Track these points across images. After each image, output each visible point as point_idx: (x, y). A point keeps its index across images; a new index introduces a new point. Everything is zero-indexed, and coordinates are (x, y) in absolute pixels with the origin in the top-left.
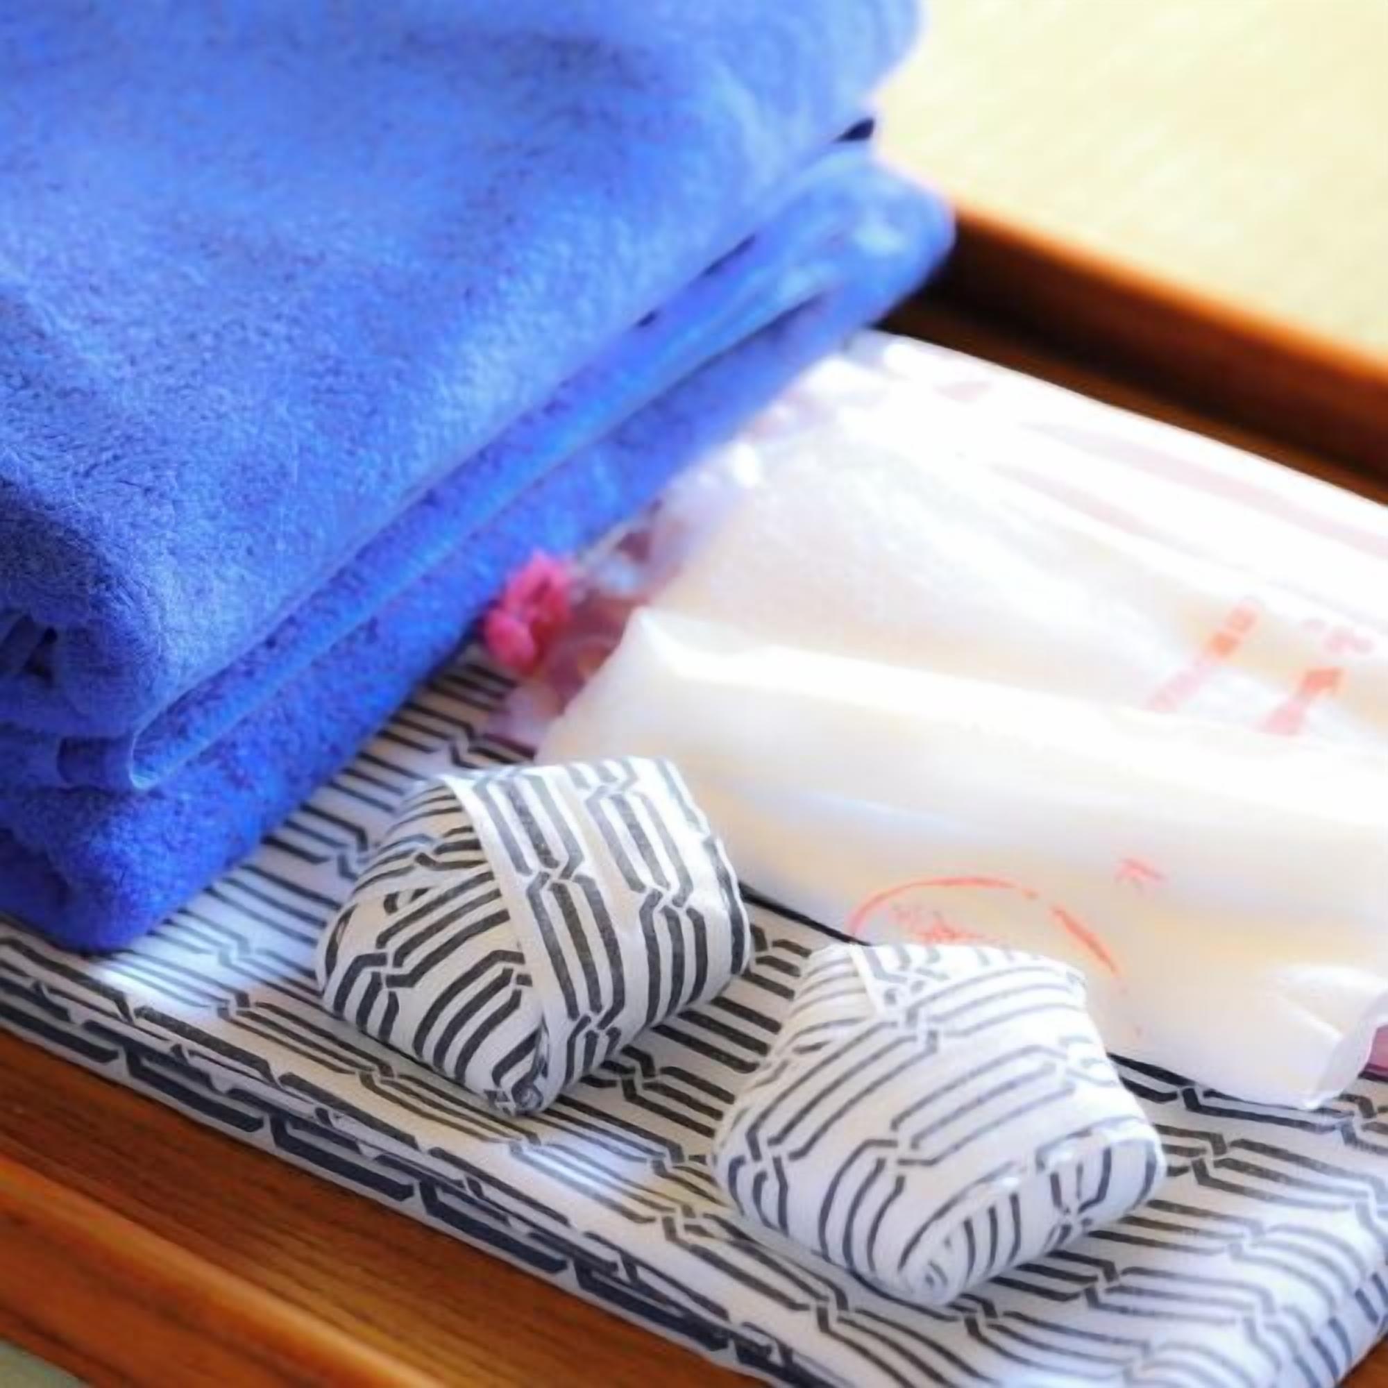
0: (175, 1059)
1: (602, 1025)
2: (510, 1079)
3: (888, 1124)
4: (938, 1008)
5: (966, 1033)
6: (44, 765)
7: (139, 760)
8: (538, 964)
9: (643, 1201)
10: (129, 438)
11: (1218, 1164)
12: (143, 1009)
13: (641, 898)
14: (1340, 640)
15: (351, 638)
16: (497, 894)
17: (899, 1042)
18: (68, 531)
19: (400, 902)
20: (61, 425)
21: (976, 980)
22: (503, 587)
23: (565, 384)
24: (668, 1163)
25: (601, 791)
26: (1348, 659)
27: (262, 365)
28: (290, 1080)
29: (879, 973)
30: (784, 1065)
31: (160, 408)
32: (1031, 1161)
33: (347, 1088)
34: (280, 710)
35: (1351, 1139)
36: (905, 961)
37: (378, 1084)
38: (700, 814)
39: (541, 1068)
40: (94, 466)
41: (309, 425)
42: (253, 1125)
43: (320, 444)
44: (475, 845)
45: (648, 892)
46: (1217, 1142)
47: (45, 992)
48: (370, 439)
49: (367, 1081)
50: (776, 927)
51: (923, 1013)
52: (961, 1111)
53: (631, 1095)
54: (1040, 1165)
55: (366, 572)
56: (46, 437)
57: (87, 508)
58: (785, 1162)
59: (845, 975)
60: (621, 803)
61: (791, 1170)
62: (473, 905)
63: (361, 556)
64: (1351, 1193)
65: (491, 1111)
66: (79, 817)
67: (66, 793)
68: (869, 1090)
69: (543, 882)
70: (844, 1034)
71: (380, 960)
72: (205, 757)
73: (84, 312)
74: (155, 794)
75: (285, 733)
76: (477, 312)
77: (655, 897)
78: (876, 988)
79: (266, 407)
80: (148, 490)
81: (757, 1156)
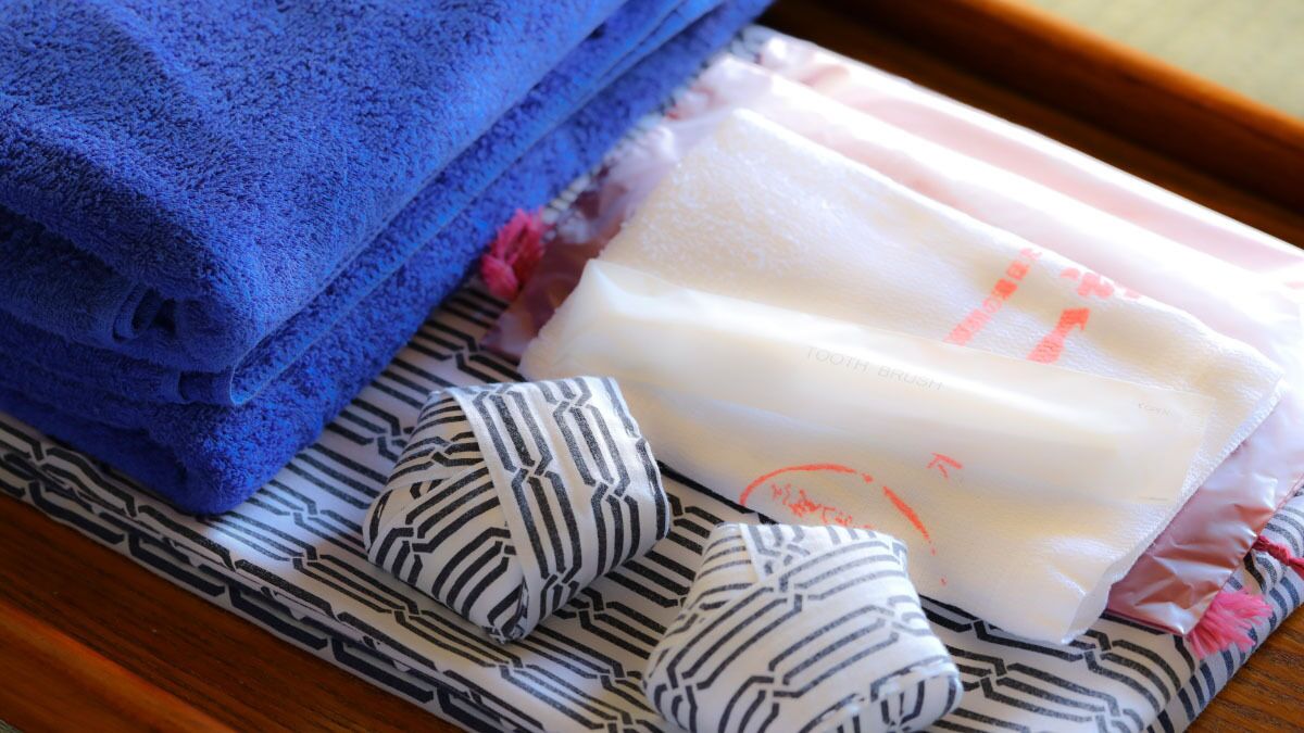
0: (265, 595)
1: (565, 581)
2: (501, 621)
3: (766, 666)
4: (803, 577)
5: (822, 597)
6: (170, 390)
7: (237, 383)
8: (520, 538)
9: (595, 711)
10: (227, 158)
11: (999, 682)
12: (242, 561)
13: (593, 490)
14: (1088, 286)
15: (388, 283)
16: (490, 485)
17: (774, 604)
18: (184, 231)
19: (422, 489)
20: (178, 148)
21: (829, 555)
22: (495, 237)
23: (537, 87)
24: (612, 678)
25: (564, 405)
26: (1092, 301)
27: (322, 97)
28: (345, 617)
29: (762, 550)
30: (694, 617)
31: (249, 133)
32: (867, 694)
33: (385, 624)
34: (336, 338)
35: (1093, 666)
36: (779, 538)
37: (408, 620)
38: (634, 422)
39: (523, 612)
40: (203, 181)
41: (355, 141)
42: (320, 644)
43: (364, 155)
44: (475, 447)
45: (597, 485)
46: (1000, 666)
47: (173, 545)
48: (397, 149)
49: (400, 619)
50: (688, 498)
51: (792, 581)
52: (819, 656)
53: (586, 625)
54: (874, 696)
55: (397, 236)
56: (167, 158)
57: (198, 214)
58: (695, 689)
59: (738, 549)
60: (578, 415)
61: (699, 695)
62: (473, 494)
63: (392, 224)
64: (1093, 708)
65: (487, 640)
66: (194, 425)
67: (185, 408)
68: (753, 640)
69: (524, 477)
70: (736, 596)
71: (409, 532)
72: (282, 378)
73: (195, 58)
74: (249, 406)
75: (339, 354)
76: (474, 47)
77: (603, 489)
78: (759, 560)
79: (325, 131)
80: (240, 198)
81: (675, 685)
